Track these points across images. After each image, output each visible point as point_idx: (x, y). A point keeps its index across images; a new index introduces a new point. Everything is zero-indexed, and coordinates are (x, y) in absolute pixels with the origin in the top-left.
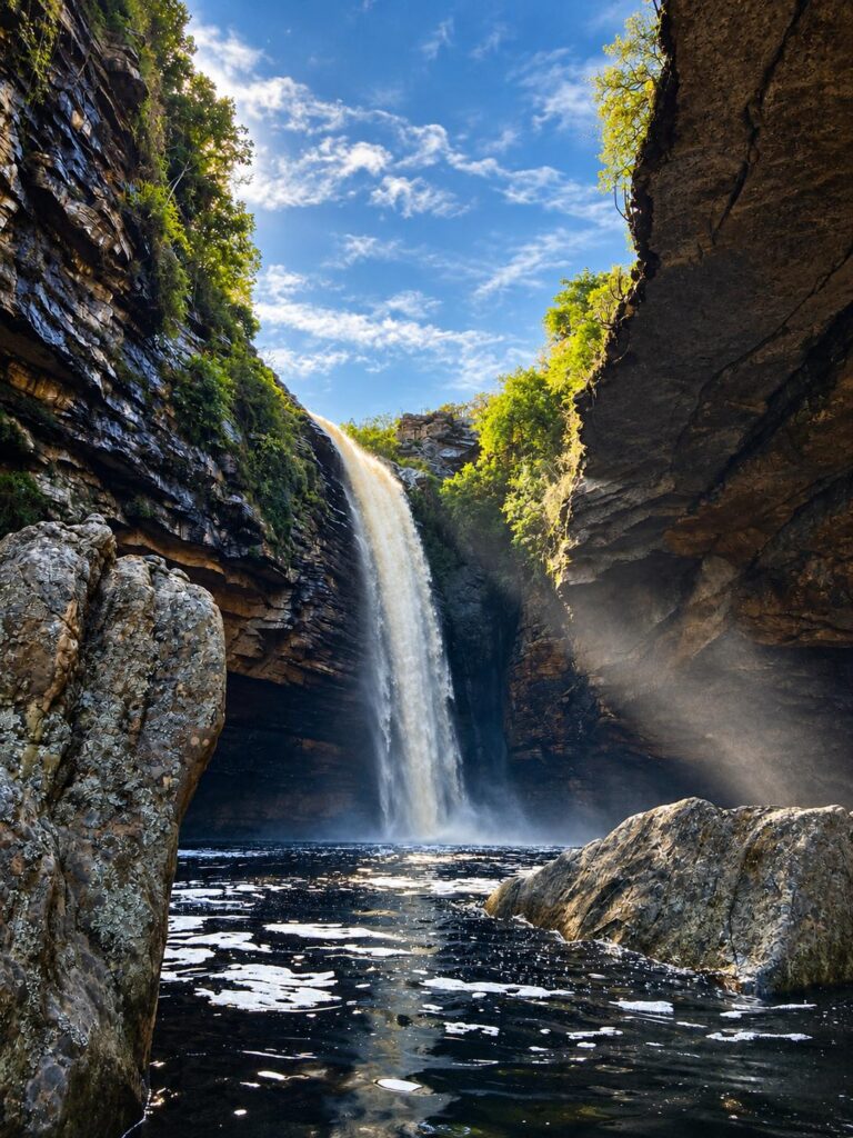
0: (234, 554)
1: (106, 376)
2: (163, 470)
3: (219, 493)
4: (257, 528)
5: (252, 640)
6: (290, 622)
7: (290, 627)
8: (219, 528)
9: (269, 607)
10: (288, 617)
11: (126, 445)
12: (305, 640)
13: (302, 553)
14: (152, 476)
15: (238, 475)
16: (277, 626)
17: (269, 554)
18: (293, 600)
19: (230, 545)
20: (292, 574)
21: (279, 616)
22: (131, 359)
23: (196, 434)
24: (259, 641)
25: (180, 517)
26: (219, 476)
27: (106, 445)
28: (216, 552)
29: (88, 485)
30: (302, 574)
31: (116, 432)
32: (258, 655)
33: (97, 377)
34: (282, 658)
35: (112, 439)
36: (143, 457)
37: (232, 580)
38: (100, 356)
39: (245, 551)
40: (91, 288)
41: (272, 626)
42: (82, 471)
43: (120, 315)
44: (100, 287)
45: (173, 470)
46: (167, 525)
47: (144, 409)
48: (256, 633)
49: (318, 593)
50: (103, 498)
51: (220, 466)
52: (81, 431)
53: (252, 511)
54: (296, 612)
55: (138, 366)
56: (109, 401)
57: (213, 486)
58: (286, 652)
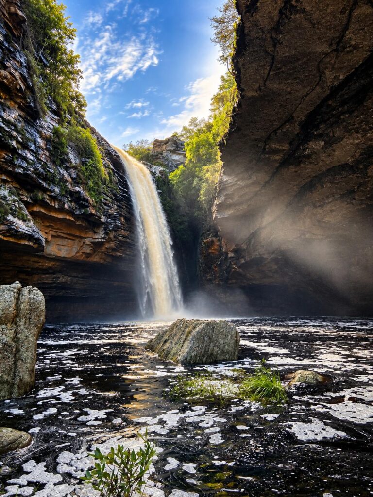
0: (78, 212)
1: (18, 142)
2: (45, 179)
3: (70, 187)
4: (87, 201)
5: (88, 247)
6: (104, 238)
7: (105, 240)
8: (71, 202)
9: (95, 233)
10: (103, 236)
11: (29, 170)
12: (112, 244)
13: (108, 209)
14: (41, 181)
15: (78, 179)
16: (99, 240)
17: (93, 212)
18: (105, 229)
19: (76, 208)
20: (103, 219)
21: (99, 236)
22: (28, 132)
23: (58, 162)
24: (92, 247)
25: (54, 198)
26: (70, 179)
27: (21, 171)
28: (70, 212)
29: (15, 187)
30: (108, 218)
31: (25, 165)
32: (91, 252)
33: (14, 143)
34: (102, 252)
35: (23, 168)
36: (36, 174)
37: (78, 223)
38: (14, 133)
39: (83, 211)
40: (8, 103)
41: (97, 240)
42: (12, 182)
43: (22, 113)
44: (13, 103)
45: (50, 179)
46: (48, 202)
47: (35, 153)
48: (90, 243)
49: (116, 226)
50: (21, 192)
51: (70, 175)
52: (9, 166)
53: (85, 194)
54: (107, 234)
55: (32, 135)
56: (20, 152)
57: (67, 184)
58: (104, 249)
